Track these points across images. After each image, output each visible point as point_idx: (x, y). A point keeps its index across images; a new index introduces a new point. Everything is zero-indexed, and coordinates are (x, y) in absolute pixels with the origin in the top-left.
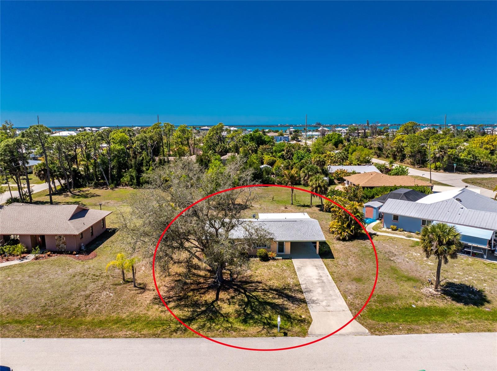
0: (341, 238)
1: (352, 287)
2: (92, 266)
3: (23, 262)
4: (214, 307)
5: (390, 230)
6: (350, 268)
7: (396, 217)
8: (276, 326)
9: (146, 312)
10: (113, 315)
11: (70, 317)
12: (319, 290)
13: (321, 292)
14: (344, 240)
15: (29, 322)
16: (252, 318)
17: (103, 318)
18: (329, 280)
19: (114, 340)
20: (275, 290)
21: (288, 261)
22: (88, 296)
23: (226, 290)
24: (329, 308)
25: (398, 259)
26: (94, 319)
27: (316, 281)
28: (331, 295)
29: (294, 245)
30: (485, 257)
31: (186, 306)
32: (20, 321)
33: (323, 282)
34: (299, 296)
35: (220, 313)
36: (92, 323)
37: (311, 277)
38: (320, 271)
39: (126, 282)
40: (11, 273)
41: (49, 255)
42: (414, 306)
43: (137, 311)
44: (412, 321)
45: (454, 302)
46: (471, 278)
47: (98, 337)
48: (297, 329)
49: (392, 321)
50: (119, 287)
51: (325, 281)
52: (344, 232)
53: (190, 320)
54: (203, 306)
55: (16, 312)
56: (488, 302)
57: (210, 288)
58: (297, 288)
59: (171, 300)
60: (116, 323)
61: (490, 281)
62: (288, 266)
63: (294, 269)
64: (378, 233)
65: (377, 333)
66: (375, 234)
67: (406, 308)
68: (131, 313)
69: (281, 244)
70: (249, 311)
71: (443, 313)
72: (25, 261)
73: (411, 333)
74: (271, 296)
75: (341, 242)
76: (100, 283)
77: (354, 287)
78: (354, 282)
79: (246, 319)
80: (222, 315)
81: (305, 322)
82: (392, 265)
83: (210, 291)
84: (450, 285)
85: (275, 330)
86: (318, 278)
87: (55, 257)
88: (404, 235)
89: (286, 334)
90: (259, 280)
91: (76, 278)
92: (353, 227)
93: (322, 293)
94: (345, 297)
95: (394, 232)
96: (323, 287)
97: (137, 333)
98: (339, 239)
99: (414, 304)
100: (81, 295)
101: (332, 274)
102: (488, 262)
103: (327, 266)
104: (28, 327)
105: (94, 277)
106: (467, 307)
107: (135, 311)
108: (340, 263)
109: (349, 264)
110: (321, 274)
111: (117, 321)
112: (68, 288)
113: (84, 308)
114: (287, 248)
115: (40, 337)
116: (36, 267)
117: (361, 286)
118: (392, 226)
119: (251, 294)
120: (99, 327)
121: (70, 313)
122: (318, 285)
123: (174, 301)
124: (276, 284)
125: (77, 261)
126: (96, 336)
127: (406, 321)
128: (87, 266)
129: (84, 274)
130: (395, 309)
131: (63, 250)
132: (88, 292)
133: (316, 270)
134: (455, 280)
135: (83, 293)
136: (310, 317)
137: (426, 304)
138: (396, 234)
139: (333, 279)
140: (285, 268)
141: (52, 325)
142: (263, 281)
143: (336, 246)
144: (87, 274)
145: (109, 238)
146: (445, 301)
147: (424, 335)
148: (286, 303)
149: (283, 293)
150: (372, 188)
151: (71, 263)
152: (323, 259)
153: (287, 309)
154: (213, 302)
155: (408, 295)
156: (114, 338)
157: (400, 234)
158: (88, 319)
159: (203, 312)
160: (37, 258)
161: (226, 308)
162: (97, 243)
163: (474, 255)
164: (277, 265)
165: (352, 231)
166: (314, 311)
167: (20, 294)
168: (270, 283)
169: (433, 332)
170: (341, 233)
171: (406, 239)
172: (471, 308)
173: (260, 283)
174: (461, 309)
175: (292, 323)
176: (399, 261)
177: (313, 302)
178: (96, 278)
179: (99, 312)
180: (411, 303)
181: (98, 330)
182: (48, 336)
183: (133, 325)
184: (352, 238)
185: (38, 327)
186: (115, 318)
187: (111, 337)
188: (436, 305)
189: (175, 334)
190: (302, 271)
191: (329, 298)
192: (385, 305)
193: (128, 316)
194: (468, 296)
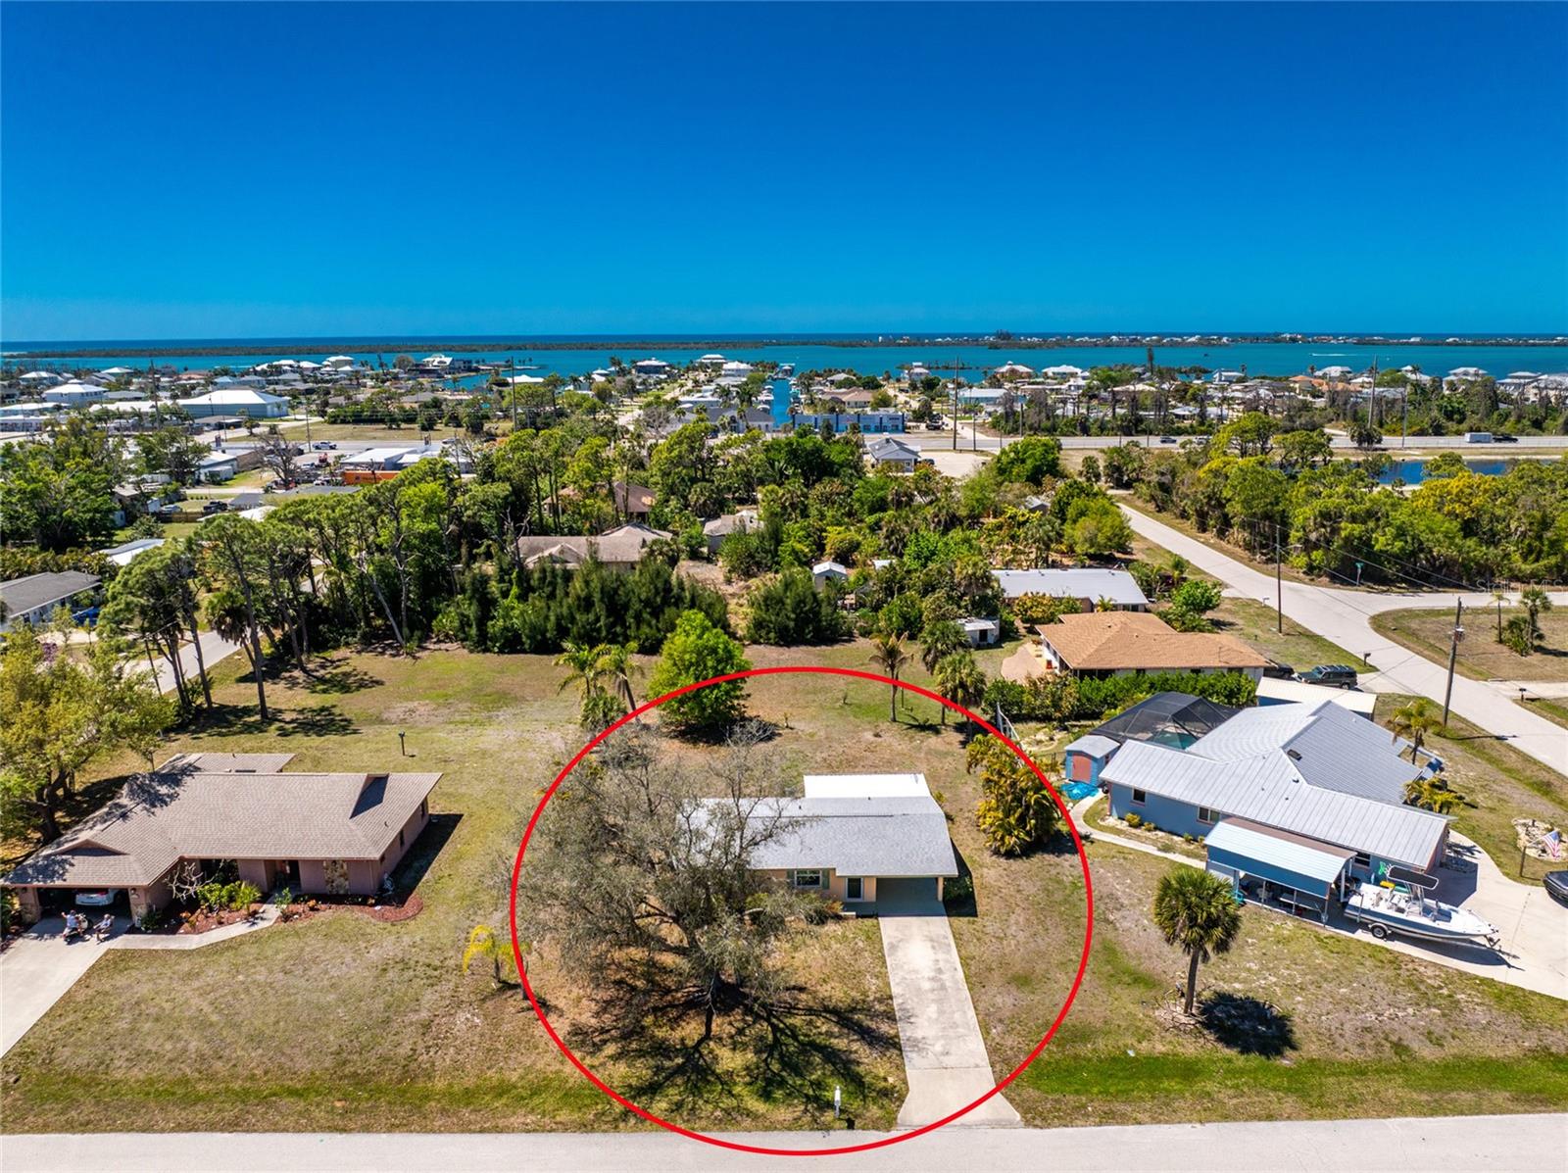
0: (1003, 850)
1: (1004, 1000)
2: (417, 939)
3: (255, 928)
4: (701, 1055)
5: (1125, 823)
6: (1009, 945)
7: (1139, 795)
8: (830, 1105)
9: (558, 1066)
10: (489, 1073)
11: (400, 1081)
12: (932, 1010)
13: (934, 1016)
14: (1010, 854)
15: (318, 1093)
16: (782, 1083)
17: (470, 1082)
18: (956, 982)
19: (503, 1137)
20: (835, 1011)
21: (869, 922)
22: (427, 1026)
23: (726, 1011)
24: (947, 1061)
25: (1124, 917)
26: (450, 1085)
27: (927, 985)
28: (955, 1026)
29: (883, 883)
30: (1324, 917)
31: (641, 1053)
32: (297, 1090)
33: (943, 988)
34: (885, 1028)
35: (713, 1073)
36: (448, 1093)
37: (916, 972)
38: (941, 956)
39: (507, 986)
40: (240, 961)
41: (312, 909)
42: (1132, 1054)
43: (540, 1065)
44: (1118, 1091)
45: (1219, 1046)
46: (1274, 979)
47: (470, 1131)
48: (874, 1111)
49: (1077, 1092)
50: (489, 1004)
51: (948, 984)
52: (1010, 834)
53: (652, 1089)
54: (677, 1052)
55: (280, 1067)
56: (1294, 1048)
57: (692, 1005)
58: (881, 1008)
59: (605, 1036)
60: (500, 1095)
61: (1312, 988)
62: (868, 937)
63: (881, 949)
64: (1096, 835)
65: (1038, 1122)
66: (1087, 837)
67: (1114, 1059)
68: (528, 1069)
69: (855, 885)
70: (775, 1067)
71: (1189, 1071)
72: (261, 925)
73: (1107, 1124)
74: (824, 1029)
75: (1002, 860)
76: (446, 988)
77: (1009, 1001)
78: (1013, 989)
79: (767, 1087)
80: (718, 1077)
81: (892, 1096)
82: (1108, 936)
83: (692, 1013)
84: (1224, 999)
85: (829, 1116)
86: (932, 974)
87: (328, 913)
88: (1154, 843)
89: (851, 1125)
90: (801, 981)
91: (391, 975)
92: (1033, 821)
93: (937, 1020)
94: (985, 1029)
95: (1134, 831)
96: (939, 1001)
97: (547, 1120)
98: (996, 852)
99: (1132, 1047)
100: (411, 1024)
101: (965, 962)
102: (1327, 934)
103: (958, 936)
104: (318, 1105)
105: (430, 972)
106: (1243, 1057)
107: (534, 1063)
108: (989, 930)
109: (1009, 932)
110: (941, 965)
111: (502, 1090)
112: (379, 1004)
113: (425, 1057)
114: (869, 891)
115: (351, 1131)
116: (292, 944)
117: (1026, 998)
118: (1129, 816)
119: (782, 1022)
120: (467, 1105)
121: (399, 1071)
122: (931, 996)
123: (614, 1039)
124: (836, 993)
125: (381, 925)
126: (465, 1129)
127: (1107, 1093)
128: (407, 940)
129: (404, 964)
130: (1090, 1060)
131: (342, 892)
132: (424, 1015)
133: (931, 951)
134: (1237, 986)
135: (414, 1017)
136: (905, 1082)
137: (1160, 1048)
138: (1138, 838)
139: (967, 977)
140: (861, 944)
141: (368, 1100)
142: (808, 986)
143: (990, 874)
144: (412, 963)
145: (442, 846)
146: (1202, 1041)
147: (1131, 1128)
148: (855, 1046)
149: (850, 1020)
150: (1104, 674)
151: (368, 930)
152: (952, 919)
153: (858, 1064)
154: (700, 1042)
155: (1124, 1024)
156: (501, 1132)
157: (1147, 838)
158: (440, 1084)
159: (680, 1070)
160: (286, 917)
161: (729, 1060)
162: (416, 864)
163: (1300, 912)
164: (844, 936)
165: (1028, 834)
166: (915, 1068)
167: (278, 1022)
168: (824, 991)
169: (1155, 1120)
170: (1002, 838)
171: (1157, 857)
172: (1255, 1059)
173: (802, 989)
174: (1230, 1061)
175: (865, 1097)
176: (1126, 924)
177: (916, 1044)
178: (435, 974)
179: (458, 1067)
180: (1126, 1046)
181: (466, 1113)
182: (366, 1129)
183: (537, 1101)
184: (1027, 851)
185: (338, 1104)
186: (495, 1082)
187: (497, 1130)
188: (1180, 1050)
189: (622, 1125)
190: (900, 954)
191: (951, 1033)
192: (1070, 1050)
193: (522, 1078)
194: (1255, 1029)
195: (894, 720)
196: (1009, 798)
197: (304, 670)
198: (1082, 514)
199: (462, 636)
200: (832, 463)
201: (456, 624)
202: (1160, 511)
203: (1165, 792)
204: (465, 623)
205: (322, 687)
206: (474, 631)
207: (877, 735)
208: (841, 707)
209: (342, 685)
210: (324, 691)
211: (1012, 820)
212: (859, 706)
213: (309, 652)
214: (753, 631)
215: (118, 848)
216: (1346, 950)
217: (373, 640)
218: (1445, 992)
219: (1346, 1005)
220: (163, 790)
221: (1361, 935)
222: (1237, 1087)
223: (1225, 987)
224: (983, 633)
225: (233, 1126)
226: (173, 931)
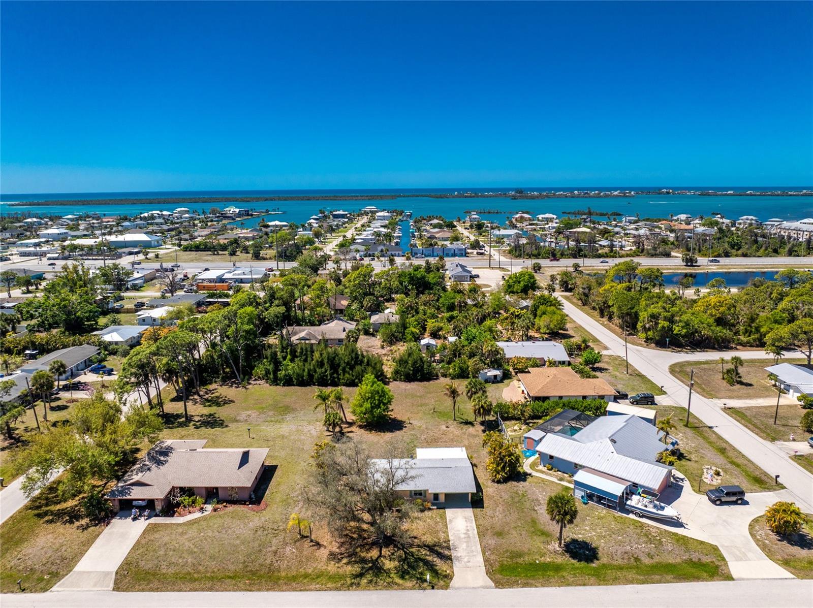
0: (496, 480)
1: (492, 542)
2: (267, 518)
3: (204, 514)
4: (378, 563)
5: (546, 468)
6: (495, 520)
7: (551, 457)
8: (426, 581)
9: (326, 567)
10: (301, 570)
11: (268, 573)
12: (464, 546)
13: (465, 548)
14: (499, 482)
15: (239, 578)
16: (408, 573)
17: (294, 573)
18: (474, 535)
19: (309, 592)
20: (428, 546)
21: (441, 511)
22: (275, 553)
23: (387, 546)
24: (469, 564)
25: (541, 508)
26: (287, 574)
27: (463, 536)
28: (472, 551)
29: (447, 495)
30: (618, 509)
31: (356, 562)
32: (231, 576)
33: (469, 537)
34: (446, 552)
35: (383, 569)
36: (286, 577)
37: (459, 531)
38: (469, 524)
39: (303, 537)
40: (201, 527)
41: (225, 506)
42: (537, 562)
43: (319, 567)
44: (531, 576)
45: (570, 559)
46: (594, 534)
47: (296, 591)
48: (442, 583)
49: (516, 576)
50: (298, 544)
51: (471, 535)
52: (499, 474)
53: (361, 575)
54: (369, 562)
55: (223, 568)
56: (598, 560)
57: (374, 544)
58: (446, 545)
59: (342, 556)
60: (306, 578)
61: (608, 537)
62: (441, 517)
63: (446, 522)
64: (534, 473)
65: (500, 587)
66: (530, 474)
67: (531, 564)
68: (315, 569)
69: (436, 496)
70: (406, 567)
71: (557, 568)
72: (206, 513)
73: (525, 587)
74: (424, 553)
75: (496, 484)
76: (281, 538)
77: (494, 542)
78: (495, 537)
79: (403, 574)
80: (385, 571)
81: (448, 577)
82: (534, 516)
83: (374, 547)
84: (574, 541)
85: (425, 585)
86: (465, 532)
87: (231, 508)
88: (556, 477)
89: (433, 588)
90: (415, 535)
91: (259, 533)
92: (508, 469)
93: (466, 549)
94: (484, 553)
95: (549, 472)
96: (467, 542)
97: (323, 586)
98: (493, 481)
99: (538, 559)
100: (269, 552)
101: (478, 527)
102: (618, 515)
103: (476, 516)
104: (240, 582)
105: (274, 532)
106: (578, 563)
107: (317, 566)
108: (488, 514)
109: (495, 514)
110: (469, 528)
111: (306, 576)
112: (256, 544)
113: (276, 564)
114: (442, 499)
115: (253, 591)
116: (219, 521)
117: (500, 541)
118: (547, 465)
119: (408, 550)
120: (294, 581)
121: (267, 569)
122: (464, 540)
123: (346, 557)
124: (429, 539)
125: (253, 513)
126: (294, 590)
127: (527, 576)
128: (263, 519)
129: (263, 528)
130: (522, 564)
131: (235, 499)
132: (274, 548)
133: (465, 523)
134: (580, 536)
135: (270, 549)
136: (453, 572)
137: (548, 560)
138: (550, 475)
139: (478, 533)
140: (438, 520)
141: (258, 580)
142: (418, 536)
143: (490, 490)
144: (266, 528)
145: (271, 479)
146: (564, 557)
147: (533, 589)
148: (435, 559)
149: (433, 549)
151: (248, 515)
152: (475, 509)
153: (436, 566)
154: (378, 558)
155: (536, 551)
156: (308, 591)
157: (554, 475)
158: (283, 574)
159: (371, 568)
160: (215, 510)
161: (389, 565)
162: (262, 487)
163: (609, 507)
164: (432, 516)
165: (506, 473)
166: (457, 567)
167: (219, 551)
168: (424, 538)
169: (543, 586)
170: (496, 475)
171: (556, 483)
172: (583, 564)
173: (415, 538)
174: (573, 564)
175: (438, 578)
176: (541, 511)
177: (458, 558)
178: (276, 532)
179: (289, 568)
180: (536, 559)
181: (294, 584)
182: (259, 590)
183: (319, 580)
184: (505, 480)
185: (247, 581)
186: (303, 573)
187: (306, 590)
188: (556, 560)
189: (351, 588)
190: (453, 523)
191: (471, 554)
192: (515, 561)
193: (313, 572)
194: (584, 552)
195: (455, 420)
196: (498, 459)
197: (199, 395)
198: (544, 313)
199: (266, 378)
200: (430, 283)
201: (263, 372)
202: (584, 305)
203: (561, 456)
204: (267, 372)
205: (208, 404)
206: (272, 376)
207: (447, 427)
208: (433, 413)
209: (217, 402)
210: (210, 406)
211: (499, 468)
212: (440, 413)
213: (200, 386)
214: (394, 375)
215: (150, 483)
216: (623, 522)
217: (227, 380)
218: (658, 538)
219: (620, 544)
220: (162, 458)
221: (631, 516)
222: (574, 574)
223: (575, 537)
224: (495, 376)
225: (211, 589)
226: (172, 516)
